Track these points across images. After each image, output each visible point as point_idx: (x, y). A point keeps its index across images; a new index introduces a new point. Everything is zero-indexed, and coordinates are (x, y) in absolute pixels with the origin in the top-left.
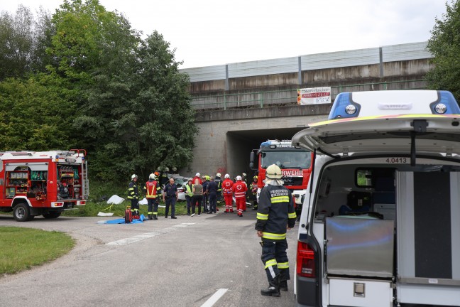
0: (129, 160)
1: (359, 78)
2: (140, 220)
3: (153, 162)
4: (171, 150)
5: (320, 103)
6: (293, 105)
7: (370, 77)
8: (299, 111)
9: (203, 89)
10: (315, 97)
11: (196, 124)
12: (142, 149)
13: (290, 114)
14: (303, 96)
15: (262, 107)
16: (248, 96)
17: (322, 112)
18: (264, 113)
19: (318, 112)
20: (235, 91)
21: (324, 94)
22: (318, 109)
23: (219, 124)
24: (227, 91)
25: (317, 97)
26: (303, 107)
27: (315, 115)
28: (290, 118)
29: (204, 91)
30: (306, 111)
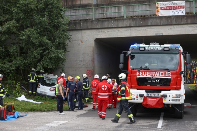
0: (10, 61)
2: (14, 117)
3: (31, 64)
4: (47, 52)
5: (176, 15)
8: (158, 21)
9: (74, 3)
10: (171, 9)
11: (68, 32)
12: (22, 53)
13: (149, 24)
14: (161, 9)
15: (125, 18)
16: (113, 9)
17: (178, 23)
18: (127, 23)
19: (174, 23)
20: (103, 5)
21: (179, 7)
22: (174, 19)
23: (88, 32)
24: (95, 5)
25: (174, 9)
26: (161, 18)
27: (172, 25)
28: (149, 27)
29: (76, 5)
30: (164, 21)
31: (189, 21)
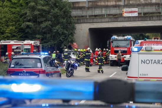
1: (151, 3)
5: (133, 16)
6: (120, 15)
7: (156, 3)
8: (123, 19)
9: (75, 6)
10: (130, 13)
14: (125, 12)
17: (134, 20)
18: (107, 20)
20: (92, 8)
21: (135, 12)
22: (132, 18)
23: (85, 24)
24: (87, 7)
25: (132, 13)
26: (125, 17)
27: (131, 21)
28: (119, 22)
29: (75, 7)
30: (126, 19)
31: (140, 19)
